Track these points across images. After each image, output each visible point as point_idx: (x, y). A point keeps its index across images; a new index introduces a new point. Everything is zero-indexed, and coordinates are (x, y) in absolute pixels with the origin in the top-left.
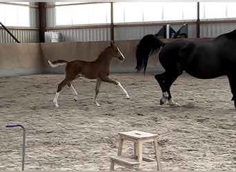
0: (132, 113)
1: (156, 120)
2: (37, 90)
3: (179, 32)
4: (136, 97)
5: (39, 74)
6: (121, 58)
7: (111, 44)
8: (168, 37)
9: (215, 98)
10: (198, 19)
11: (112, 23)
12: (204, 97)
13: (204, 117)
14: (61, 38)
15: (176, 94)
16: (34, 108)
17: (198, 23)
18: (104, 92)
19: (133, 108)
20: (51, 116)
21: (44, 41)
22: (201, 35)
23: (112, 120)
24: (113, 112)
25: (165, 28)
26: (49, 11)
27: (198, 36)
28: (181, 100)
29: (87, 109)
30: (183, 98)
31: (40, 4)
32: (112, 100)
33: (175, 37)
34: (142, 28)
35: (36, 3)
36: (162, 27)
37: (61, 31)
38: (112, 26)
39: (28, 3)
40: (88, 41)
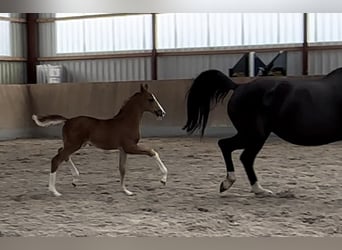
0: (188, 207)
1: (230, 219)
2: (23, 167)
3: (271, 64)
4: (195, 179)
5: (28, 138)
6: (158, 113)
7: (142, 88)
8: (252, 74)
9: (333, 181)
10: (305, 43)
11: (154, 49)
12: (314, 179)
13: (315, 213)
14: (66, 76)
15: (266, 173)
16: (18, 199)
17: (305, 49)
18: (141, 170)
19: (190, 198)
20: (47, 212)
21: (35, 82)
22: (309, 70)
23: (154, 219)
24: (156, 206)
25: (246, 58)
26: (44, 28)
27: (305, 72)
28: (274, 184)
29: (110, 201)
30: (278, 181)
31: (29, 16)
32: (153, 184)
33: (265, 73)
34: (207, 58)
35: (22, 15)
36: (242, 56)
37: (65, 64)
38: (155, 55)
39: (7, 15)
40: (113, 80)
